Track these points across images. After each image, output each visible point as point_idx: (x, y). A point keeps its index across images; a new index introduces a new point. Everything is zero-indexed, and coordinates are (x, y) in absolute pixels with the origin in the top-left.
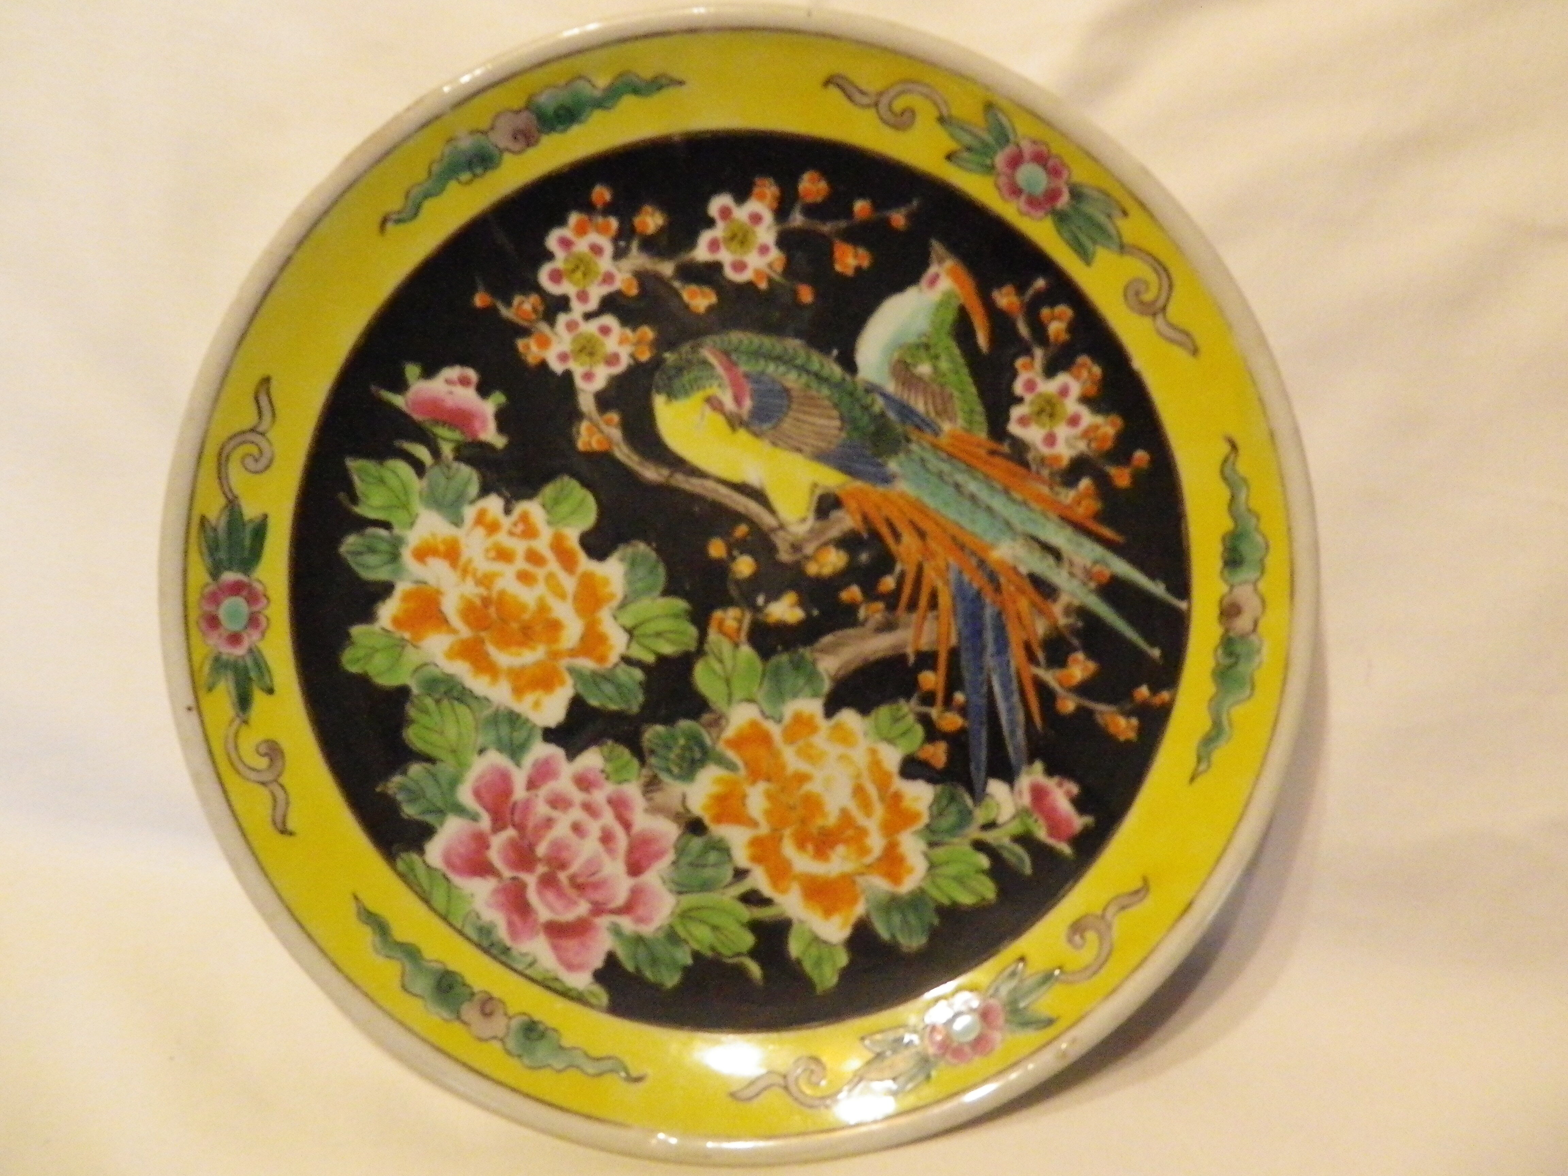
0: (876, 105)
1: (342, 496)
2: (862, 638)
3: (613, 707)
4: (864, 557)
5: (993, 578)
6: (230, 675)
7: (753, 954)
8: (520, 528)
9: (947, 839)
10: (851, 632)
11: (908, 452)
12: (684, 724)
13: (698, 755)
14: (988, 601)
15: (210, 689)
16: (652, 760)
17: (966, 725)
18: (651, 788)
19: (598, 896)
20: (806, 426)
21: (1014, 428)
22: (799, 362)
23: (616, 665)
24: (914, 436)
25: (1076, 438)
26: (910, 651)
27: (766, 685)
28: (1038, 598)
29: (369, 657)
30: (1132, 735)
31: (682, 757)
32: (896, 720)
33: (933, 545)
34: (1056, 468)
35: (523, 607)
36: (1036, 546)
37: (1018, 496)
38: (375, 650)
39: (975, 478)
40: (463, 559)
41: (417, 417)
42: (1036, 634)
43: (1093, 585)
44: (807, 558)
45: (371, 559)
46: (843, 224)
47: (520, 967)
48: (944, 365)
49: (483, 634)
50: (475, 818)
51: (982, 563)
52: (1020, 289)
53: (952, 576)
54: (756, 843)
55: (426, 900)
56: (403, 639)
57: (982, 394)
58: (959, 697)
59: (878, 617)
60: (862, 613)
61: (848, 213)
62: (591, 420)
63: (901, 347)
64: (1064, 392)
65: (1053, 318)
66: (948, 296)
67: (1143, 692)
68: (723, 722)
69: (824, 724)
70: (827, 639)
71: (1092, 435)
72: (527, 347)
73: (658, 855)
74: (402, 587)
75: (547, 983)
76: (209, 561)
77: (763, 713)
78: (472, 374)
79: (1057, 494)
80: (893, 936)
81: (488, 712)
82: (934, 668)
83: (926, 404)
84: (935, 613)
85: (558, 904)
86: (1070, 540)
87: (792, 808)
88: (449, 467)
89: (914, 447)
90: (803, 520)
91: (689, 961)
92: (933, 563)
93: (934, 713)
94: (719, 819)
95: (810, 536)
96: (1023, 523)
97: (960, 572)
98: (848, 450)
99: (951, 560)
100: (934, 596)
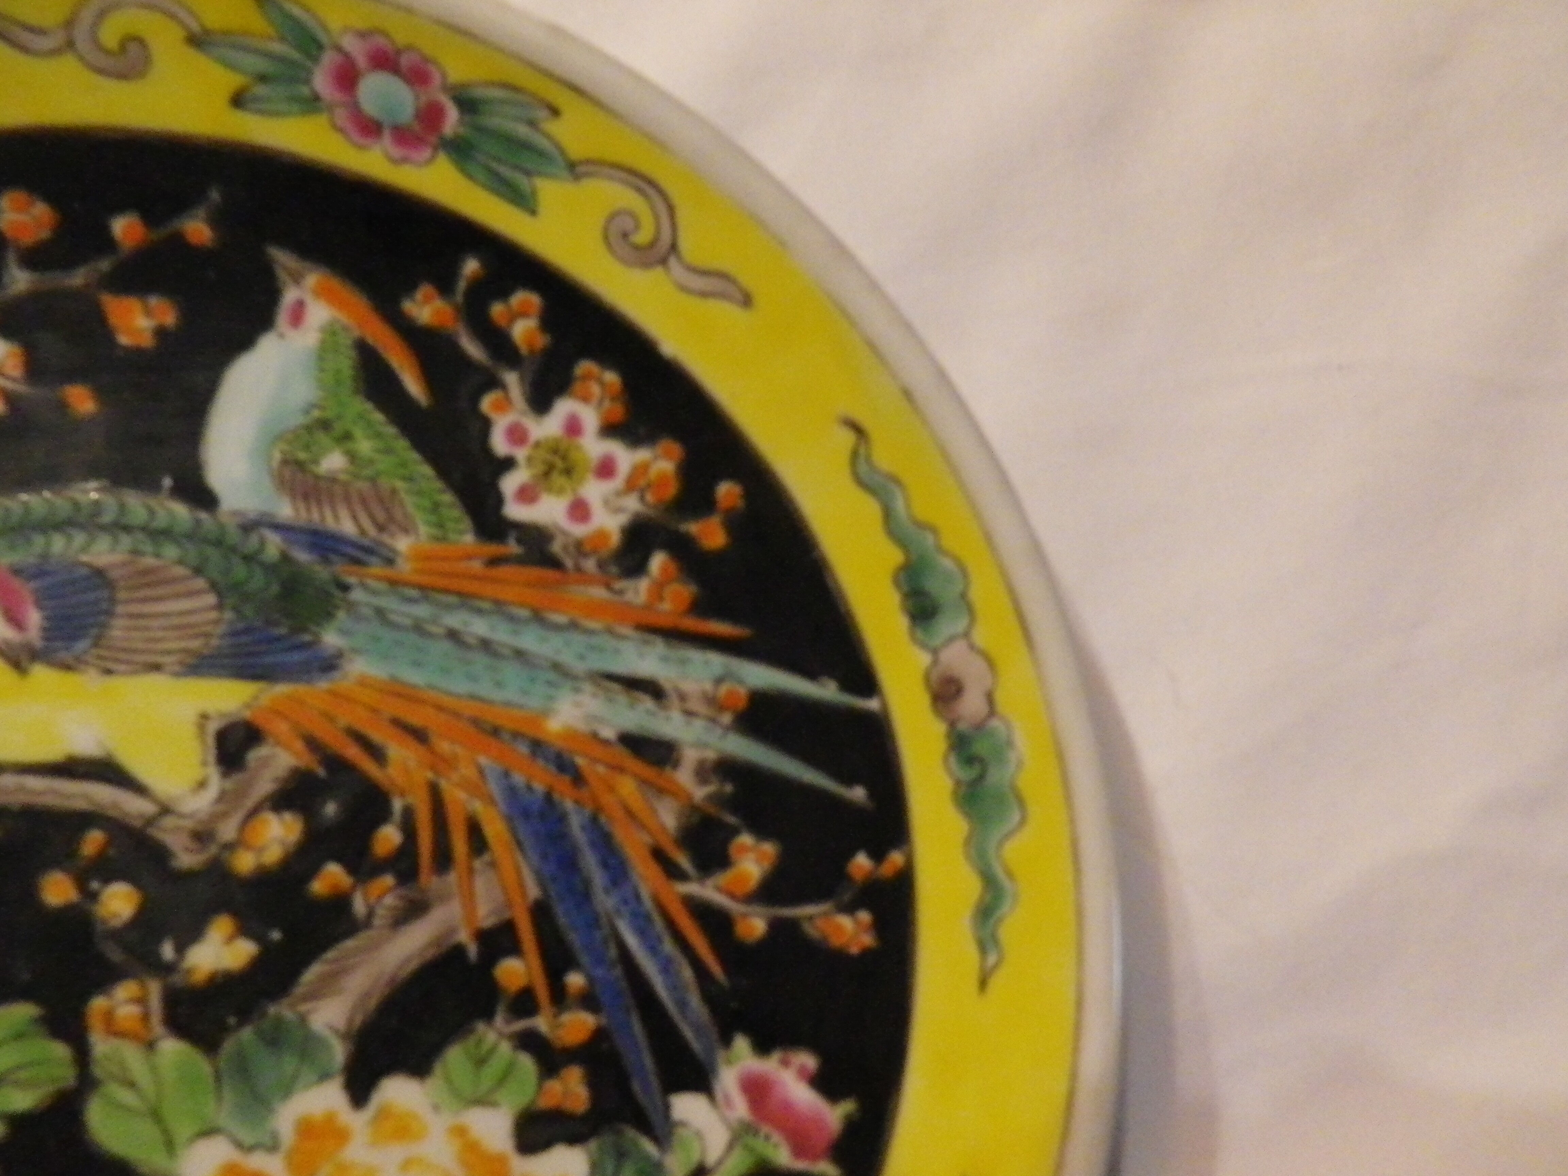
0: (70, 45)
2: (375, 946)
4: (331, 809)
5: (564, 764)
10: (350, 944)
11: (351, 607)
14: (569, 805)
17: (603, 1021)
20: (155, 623)
21: (515, 511)
22: (107, 518)
24: (352, 580)
25: (619, 494)
26: (464, 936)
27: (228, 1095)
28: (648, 772)
30: (868, 940)
32: (480, 1062)
33: (444, 747)
34: (605, 552)
36: (615, 686)
37: (560, 618)
39: (480, 612)
42: (663, 828)
43: (727, 718)
44: (230, 847)
46: (105, 265)
48: (365, 446)
51: (537, 746)
52: (445, 287)
53: (494, 787)
57: (443, 472)
58: (575, 980)
59: (390, 900)
60: (359, 906)
61: (107, 244)
63: (279, 438)
64: (573, 427)
65: (514, 317)
66: (330, 331)
67: (862, 862)
69: (356, 1120)
70: (312, 973)
71: (642, 482)
77: (239, 1145)
79: (621, 592)
82: (515, 949)
83: (355, 518)
84: (486, 857)
86: (665, 659)
89: (357, 595)
90: (202, 785)
92: (455, 777)
93: (541, 1023)
95: (221, 807)
96: (582, 657)
97: (506, 774)
98: (244, 639)
99: (483, 760)
100: (475, 830)
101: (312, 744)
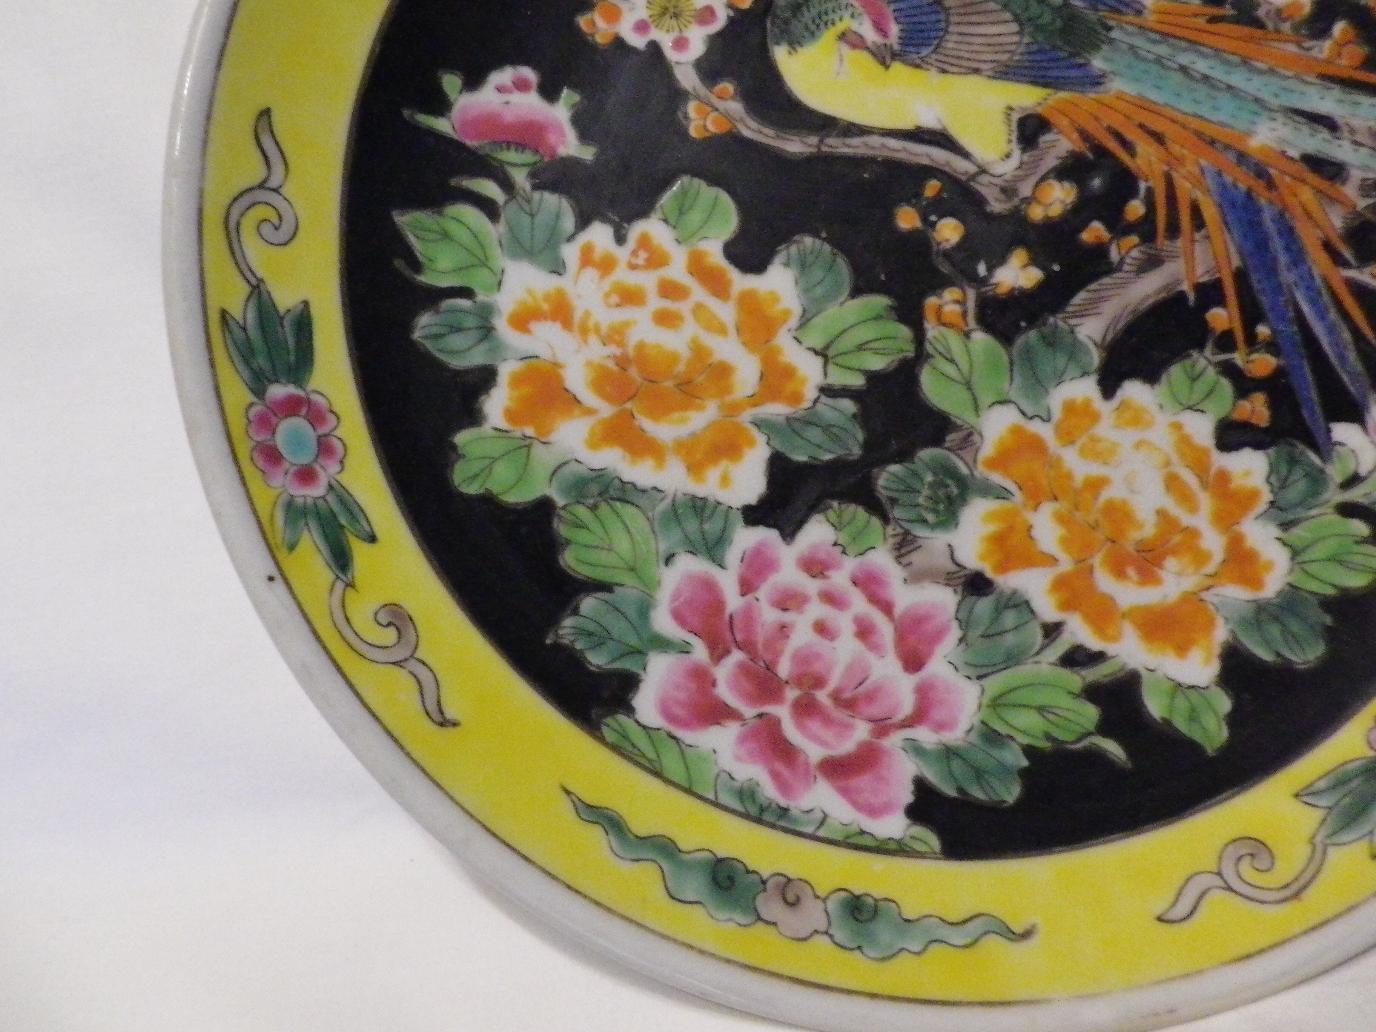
1: (399, 264)
2: (1122, 286)
3: (828, 457)
4: (1097, 182)
5: (1261, 173)
6: (313, 524)
7: (1105, 728)
8: (643, 255)
9: (1301, 513)
10: (1106, 280)
11: (1111, 41)
12: (926, 454)
13: (955, 491)
14: (1263, 202)
15: (292, 547)
16: (897, 513)
17: (1282, 362)
18: (903, 551)
19: (875, 710)
20: (976, 40)
23: (816, 401)
24: (1111, 23)
26: (1185, 287)
27: (1018, 376)
28: (1324, 185)
29: (488, 469)
31: (934, 499)
32: (1194, 378)
33: (1176, 149)
34: (1298, 19)
35: (674, 358)
36: (1301, 119)
37: (1261, 65)
38: (494, 460)
39: (1202, 56)
40: (578, 315)
41: (472, 143)
42: (1333, 228)
44: (1027, 201)
45: (456, 341)
47: (809, 830)
49: (629, 405)
50: (685, 649)
51: (1242, 158)
53: (1210, 182)
54: (1060, 584)
55: (657, 774)
56: (525, 437)
58: (1263, 330)
59: (1135, 253)
60: (1114, 255)
62: (697, 97)
68: (976, 438)
69: (1104, 407)
70: (1080, 298)
72: (593, 23)
73: (937, 636)
74: (506, 371)
75: (852, 840)
76: (246, 374)
77: (1023, 413)
78: (528, 73)
80: (1278, 654)
81: (663, 506)
82: (1221, 301)
84: (1203, 232)
85: (827, 734)
86: (1342, 102)
87: (1095, 527)
88: (529, 201)
89: (1117, 34)
90: (1008, 156)
91: (1024, 763)
92: (1183, 171)
93: (1238, 358)
94: (1004, 567)
95: (1019, 173)
96: (1277, 96)
97: (1219, 173)
98: (1039, 57)
99: (1203, 162)
100: (1196, 211)
101: (1084, 135)
